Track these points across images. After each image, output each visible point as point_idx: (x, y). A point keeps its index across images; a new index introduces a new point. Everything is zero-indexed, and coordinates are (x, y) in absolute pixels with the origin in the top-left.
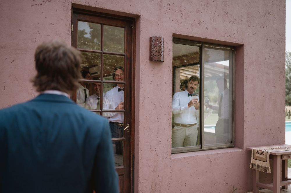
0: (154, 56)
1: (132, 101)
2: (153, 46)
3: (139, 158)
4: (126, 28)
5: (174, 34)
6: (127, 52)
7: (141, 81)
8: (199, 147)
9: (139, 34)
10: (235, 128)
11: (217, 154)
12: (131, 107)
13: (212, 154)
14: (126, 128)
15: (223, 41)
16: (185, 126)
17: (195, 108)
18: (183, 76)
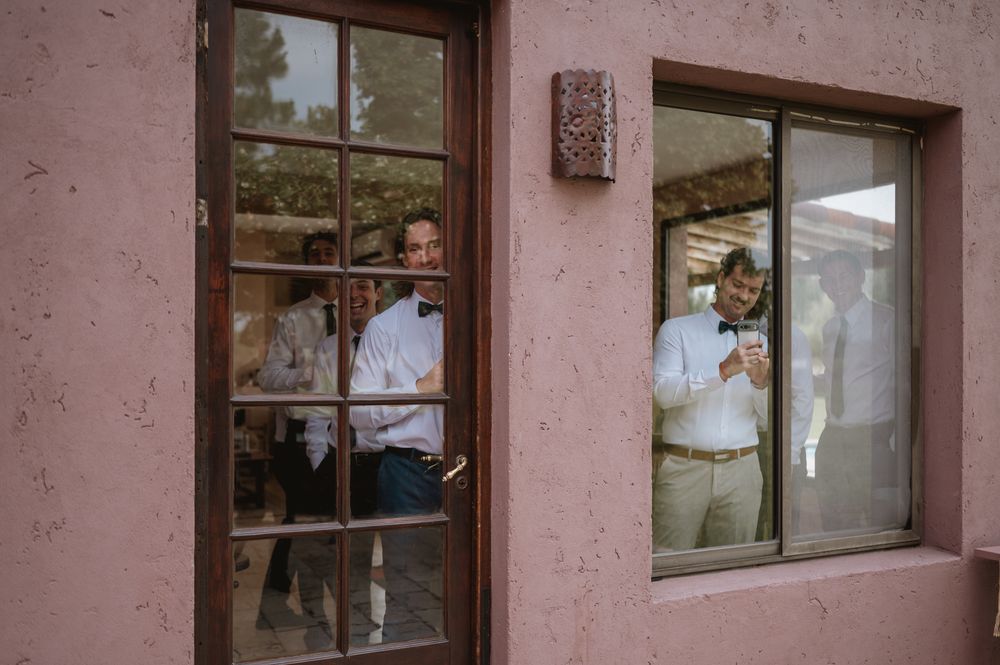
0: (573, 158)
1: (479, 354)
2: (565, 113)
3: (511, 605)
4: (450, 40)
5: (659, 65)
6: (457, 145)
7: (513, 269)
8: (770, 545)
9: (507, 64)
10: (923, 465)
11: (851, 576)
12: (476, 380)
13: (826, 580)
14: (451, 474)
15: (874, 91)
16: (708, 456)
17: (752, 381)
18: (699, 260)
